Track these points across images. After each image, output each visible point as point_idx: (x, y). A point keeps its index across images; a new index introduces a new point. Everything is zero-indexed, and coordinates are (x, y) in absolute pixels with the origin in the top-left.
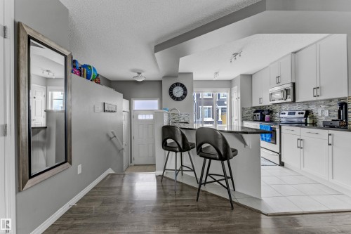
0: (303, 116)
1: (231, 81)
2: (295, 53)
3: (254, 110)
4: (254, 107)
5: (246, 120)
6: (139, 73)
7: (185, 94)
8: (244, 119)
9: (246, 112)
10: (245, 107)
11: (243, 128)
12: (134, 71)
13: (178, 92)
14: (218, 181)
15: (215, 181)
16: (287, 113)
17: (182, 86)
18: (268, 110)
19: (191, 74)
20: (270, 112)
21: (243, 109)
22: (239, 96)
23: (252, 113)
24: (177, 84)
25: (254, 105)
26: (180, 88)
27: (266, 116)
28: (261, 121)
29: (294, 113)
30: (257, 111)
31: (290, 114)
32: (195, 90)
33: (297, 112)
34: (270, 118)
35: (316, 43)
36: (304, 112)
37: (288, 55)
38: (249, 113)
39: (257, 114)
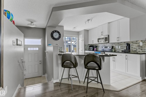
0: (111, 48)
1: (78, 32)
2: (109, 23)
4: (89, 45)
5: (86, 50)
6: (32, 22)
7: (60, 37)
8: (85, 50)
9: (86, 46)
10: (86, 44)
11: (85, 53)
12: (28, 20)
13: (56, 35)
14: (93, 80)
15: (92, 80)
16: (104, 47)
17: (58, 32)
19: (63, 26)
20: (96, 47)
21: (85, 45)
22: (83, 39)
23: (88, 47)
24: (56, 31)
26: (57, 34)
28: (93, 50)
29: (107, 47)
30: (90, 46)
31: (105, 47)
32: (64, 35)
33: (108, 47)
34: (96, 49)
35: (118, 20)
36: (111, 47)
37: (106, 23)
38: (87, 47)
39: (91, 47)
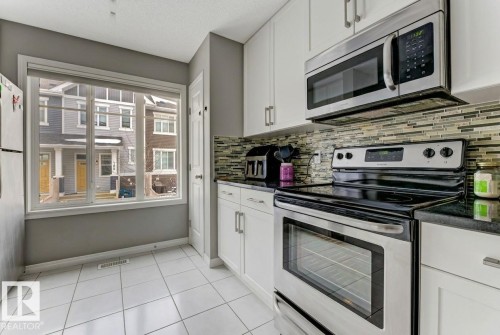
3: (249, 147)
4: (247, 140)
5: (227, 177)
9: (228, 152)
10: (222, 136)
18: (290, 147)
20: (294, 153)
21: (217, 143)
22: (208, 105)
23: (243, 158)
25: (246, 134)
27: (283, 164)
30: (252, 153)
34: (294, 172)
38: (236, 154)
39: (257, 158)
